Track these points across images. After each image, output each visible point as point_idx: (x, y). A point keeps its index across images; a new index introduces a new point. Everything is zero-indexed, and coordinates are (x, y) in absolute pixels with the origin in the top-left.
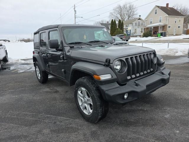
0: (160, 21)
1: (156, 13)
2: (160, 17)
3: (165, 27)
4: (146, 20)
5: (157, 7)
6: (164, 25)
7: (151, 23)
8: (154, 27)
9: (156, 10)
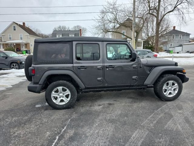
0: (21, 39)
1: (15, 30)
2: (20, 35)
3: (27, 45)
4: (4, 34)
5: (15, 24)
6: (26, 43)
7: (10, 38)
8: (16, 44)
9: (14, 27)
